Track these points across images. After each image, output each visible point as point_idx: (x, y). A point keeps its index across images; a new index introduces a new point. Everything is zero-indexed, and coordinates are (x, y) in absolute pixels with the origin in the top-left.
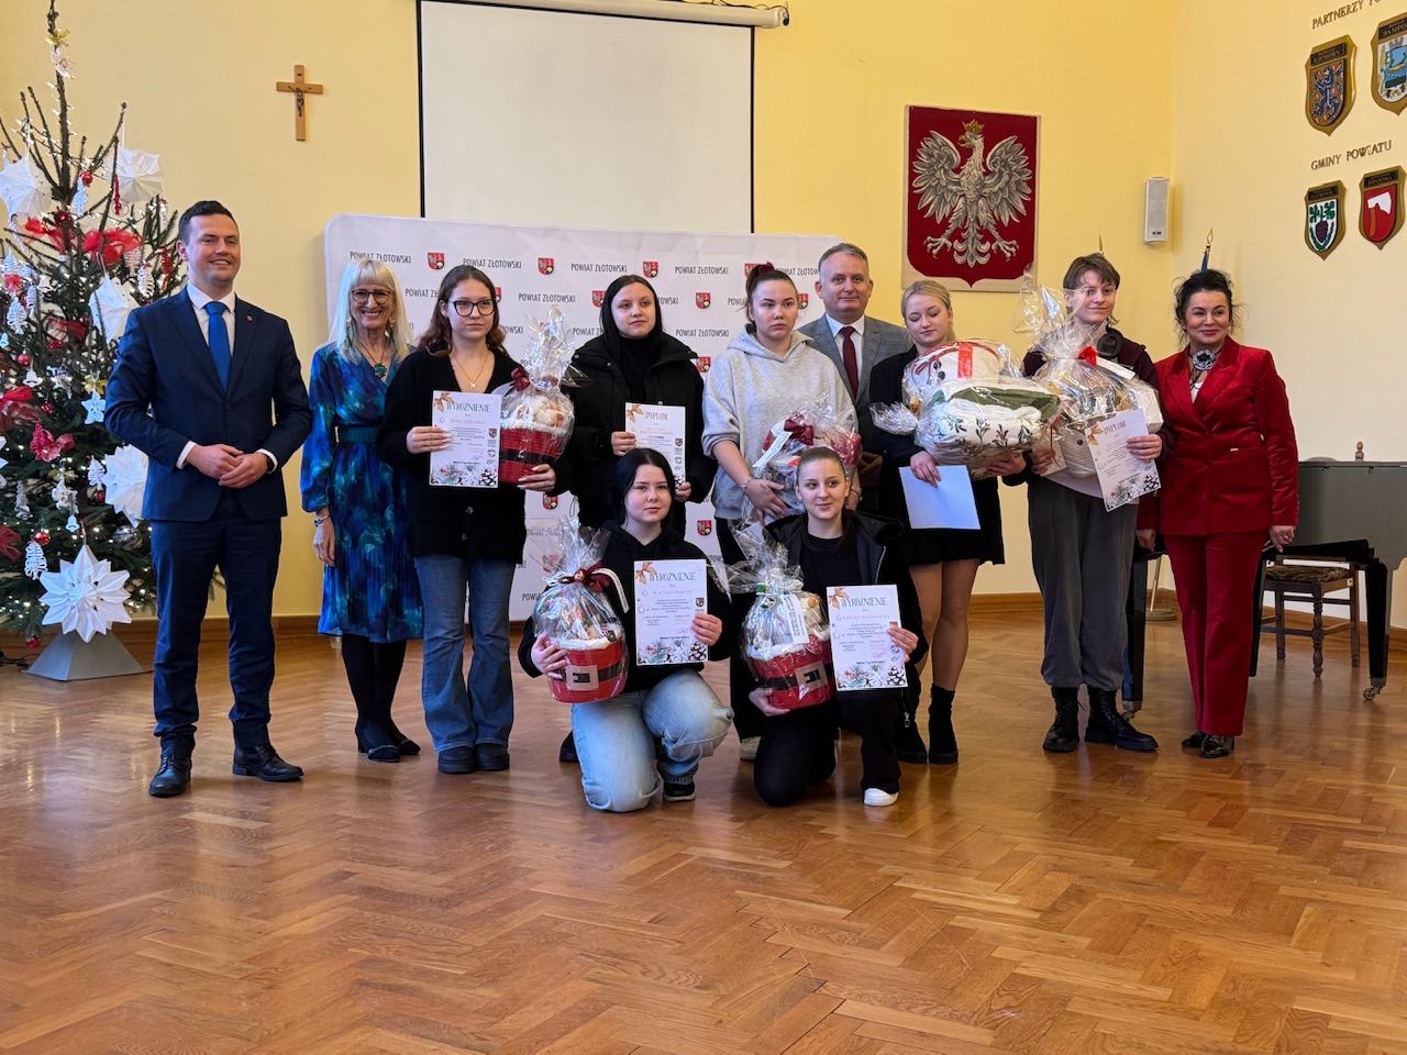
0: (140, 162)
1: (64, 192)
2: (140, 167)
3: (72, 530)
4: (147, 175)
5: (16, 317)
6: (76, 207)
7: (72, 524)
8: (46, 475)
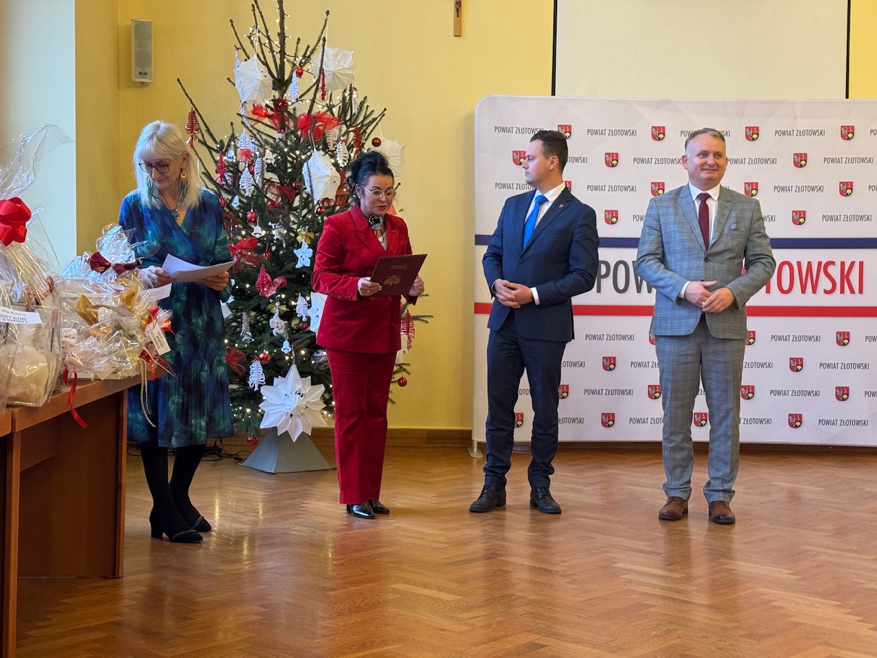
0: (339, 58)
1: (281, 83)
2: (339, 61)
3: (286, 352)
4: (344, 69)
5: (247, 184)
6: (291, 94)
7: (286, 347)
8: (265, 308)
